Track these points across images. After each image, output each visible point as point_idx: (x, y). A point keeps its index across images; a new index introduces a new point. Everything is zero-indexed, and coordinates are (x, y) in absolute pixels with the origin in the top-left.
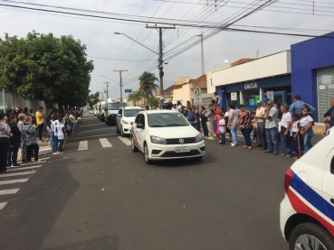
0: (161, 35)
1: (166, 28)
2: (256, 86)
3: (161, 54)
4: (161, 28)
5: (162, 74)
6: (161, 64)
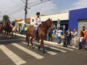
5: (26, 13)
6: (26, 8)
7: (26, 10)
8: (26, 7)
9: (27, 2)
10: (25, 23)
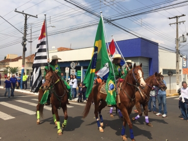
0: (26, 19)
1: (30, 16)
2: (79, 65)
3: (25, 34)
4: (26, 15)
5: (25, 50)
6: (25, 42)
7: (24, 45)
8: (25, 40)
9: (26, 31)
10: (23, 68)
